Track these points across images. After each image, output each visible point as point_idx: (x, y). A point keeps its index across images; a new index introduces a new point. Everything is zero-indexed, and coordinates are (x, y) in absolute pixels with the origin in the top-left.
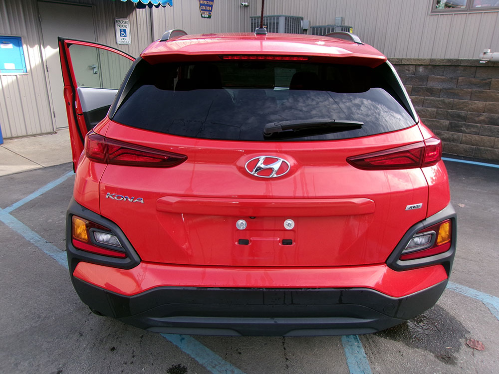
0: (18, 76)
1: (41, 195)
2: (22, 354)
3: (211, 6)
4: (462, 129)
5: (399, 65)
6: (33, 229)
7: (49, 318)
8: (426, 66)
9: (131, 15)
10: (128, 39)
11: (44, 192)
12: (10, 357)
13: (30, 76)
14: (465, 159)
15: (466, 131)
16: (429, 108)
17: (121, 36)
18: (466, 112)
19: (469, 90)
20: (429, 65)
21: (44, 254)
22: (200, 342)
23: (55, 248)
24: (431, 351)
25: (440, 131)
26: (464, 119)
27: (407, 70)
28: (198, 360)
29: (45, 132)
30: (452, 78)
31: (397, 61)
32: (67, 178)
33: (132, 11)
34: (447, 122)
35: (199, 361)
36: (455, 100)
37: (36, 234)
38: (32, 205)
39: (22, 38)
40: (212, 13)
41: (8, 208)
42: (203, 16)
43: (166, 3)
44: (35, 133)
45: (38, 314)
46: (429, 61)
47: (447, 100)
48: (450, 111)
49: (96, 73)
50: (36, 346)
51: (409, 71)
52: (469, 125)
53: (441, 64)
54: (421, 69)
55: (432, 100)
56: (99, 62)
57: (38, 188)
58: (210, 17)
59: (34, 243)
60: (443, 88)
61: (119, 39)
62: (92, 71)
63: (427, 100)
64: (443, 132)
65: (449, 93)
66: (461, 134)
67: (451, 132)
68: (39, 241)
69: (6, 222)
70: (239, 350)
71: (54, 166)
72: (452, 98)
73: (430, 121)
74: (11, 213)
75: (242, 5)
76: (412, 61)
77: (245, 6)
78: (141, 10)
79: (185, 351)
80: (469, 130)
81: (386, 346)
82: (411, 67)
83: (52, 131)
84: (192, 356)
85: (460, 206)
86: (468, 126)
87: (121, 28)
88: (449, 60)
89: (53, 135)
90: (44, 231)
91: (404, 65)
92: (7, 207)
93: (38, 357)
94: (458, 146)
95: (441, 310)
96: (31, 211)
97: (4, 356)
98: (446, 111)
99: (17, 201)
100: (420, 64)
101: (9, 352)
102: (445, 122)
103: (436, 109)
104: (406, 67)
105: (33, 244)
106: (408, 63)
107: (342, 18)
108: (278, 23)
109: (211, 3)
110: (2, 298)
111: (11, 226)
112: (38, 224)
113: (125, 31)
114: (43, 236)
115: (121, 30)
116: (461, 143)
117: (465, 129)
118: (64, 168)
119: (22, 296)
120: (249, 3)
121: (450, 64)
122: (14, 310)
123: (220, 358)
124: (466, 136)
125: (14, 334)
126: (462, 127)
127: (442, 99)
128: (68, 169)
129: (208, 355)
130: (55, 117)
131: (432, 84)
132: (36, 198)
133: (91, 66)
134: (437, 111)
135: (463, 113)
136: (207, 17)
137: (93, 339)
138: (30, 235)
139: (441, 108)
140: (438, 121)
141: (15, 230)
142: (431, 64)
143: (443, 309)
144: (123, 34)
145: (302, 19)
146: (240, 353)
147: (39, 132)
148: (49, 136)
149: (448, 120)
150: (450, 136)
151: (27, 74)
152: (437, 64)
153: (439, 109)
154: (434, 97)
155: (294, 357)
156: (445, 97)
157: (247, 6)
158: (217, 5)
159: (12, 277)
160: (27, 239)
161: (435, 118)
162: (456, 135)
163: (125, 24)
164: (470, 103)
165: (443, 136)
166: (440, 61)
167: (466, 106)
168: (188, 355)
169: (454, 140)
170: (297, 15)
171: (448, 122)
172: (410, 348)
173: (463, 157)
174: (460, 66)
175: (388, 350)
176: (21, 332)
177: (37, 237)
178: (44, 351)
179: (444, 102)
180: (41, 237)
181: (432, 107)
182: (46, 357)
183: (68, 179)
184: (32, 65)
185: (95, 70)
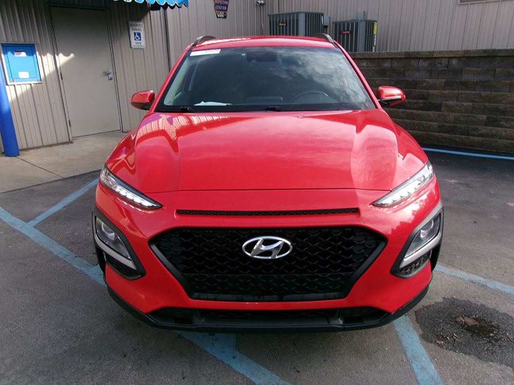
0: (33, 85)
1: (64, 207)
2: (64, 377)
3: (227, 6)
4: (502, 123)
5: (431, 58)
6: (60, 243)
7: (88, 338)
8: (459, 58)
9: (145, 18)
10: (143, 42)
11: (67, 204)
12: (51, 382)
13: (44, 85)
14: (506, 155)
15: (506, 125)
16: (464, 102)
17: (135, 39)
18: (505, 105)
19: (508, 82)
20: (464, 57)
21: (74, 269)
22: (254, 360)
23: (85, 262)
24: (507, 365)
25: (477, 127)
26: (504, 112)
27: (438, 63)
28: (253, 380)
29: (62, 142)
30: (488, 70)
31: (428, 54)
32: (88, 189)
33: (146, 14)
34: (484, 117)
35: (255, 381)
36: (493, 93)
37: (64, 248)
38: (56, 217)
39: (36, 45)
40: (228, 13)
41: (32, 221)
42: (218, 16)
43: (182, 3)
44: (51, 143)
45: (76, 334)
46: (463, 52)
47: (484, 94)
48: (487, 104)
49: (111, 79)
50: (78, 368)
51: (441, 64)
52: (509, 119)
53: (477, 55)
54: (454, 62)
55: (467, 94)
56: (114, 66)
57: (60, 200)
58: (225, 17)
59: (62, 257)
60: (480, 81)
61: (134, 43)
62: (107, 77)
63: (462, 94)
64: (480, 127)
65: (485, 85)
66: (501, 128)
67: (489, 127)
68: (68, 255)
69: (32, 236)
70: (297, 368)
71: (74, 176)
72: (489, 91)
73: (465, 116)
74: (35, 227)
75: (258, 3)
76: (445, 53)
77: (261, 4)
78: (155, 12)
79: (239, 371)
80: (509, 124)
81: (457, 361)
82: (443, 60)
83: (68, 140)
84: (248, 376)
85: (510, 205)
86: (507, 120)
87: (136, 32)
88: (485, 51)
89: (70, 145)
90: (73, 244)
91: (436, 58)
92: (30, 220)
93: (81, 381)
94: (497, 142)
95: (510, 318)
96: (56, 224)
97: (45, 380)
98: (483, 105)
99: (39, 214)
100: (453, 56)
101: (50, 375)
102: (483, 117)
103: (471, 104)
104: (438, 61)
105: (62, 259)
106: (440, 56)
107: (364, 12)
108: (297, 20)
109: (226, 3)
110: (36, 317)
111: (37, 240)
112: (65, 237)
113: (139, 34)
114: (71, 250)
115: (135, 34)
116: (500, 139)
117: (504, 123)
118: (84, 178)
119: (57, 315)
120: (265, 1)
121: (486, 55)
122: (50, 330)
123: (278, 377)
124: (505, 131)
125: (52, 356)
126: (501, 121)
127: (479, 92)
128: (88, 179)
129: (264, 374)
130: (70, 126)
131: (466, 77)
132: (59, 210)
133: (106, 72)
134: (473, 105)
135: (502, 106)
136: (222, 18)
137: (138, 360)
138: (58, 249)
139: (477, 102)
140: (475, 116)
141: (41, 244)
142: (465, 56)
143: (512, 317)
144: (137, 38)
145: (323, 15)
146: (298, 372)
147: (55, 142)
148: (66, 146)
149: (485, 114)
150: (489, 131)
151: (41, 82)
152: (472, 55)
153: (475, 104)
154: (469, 90)
155: (358, 375)
156: (481, 90)
157: (263, 4)
158: (232, 5)
159: (44, 295)
160: (55, 253)
161: (472, 113)
162: (495, 130)
163: (139, 28)
164: (509, 95)
165: (481, 132)
166: (475, 52)
167: (505, 99)
168: (243, 375)
169: (492, 136)
170: (317, 11)
171: (486, 116)
172: (484, 362)
173: (503, 153)
174: (497, 56)
175: (460, 364)
176: (60, 354)
177: (65, 252)
178: (87, 374)
179: (480, 96)
180: (69, 251)
181: (468, 102)
182: (90, 380)
183: (90, 189)
184: (47, 73)
185: (110, 76)
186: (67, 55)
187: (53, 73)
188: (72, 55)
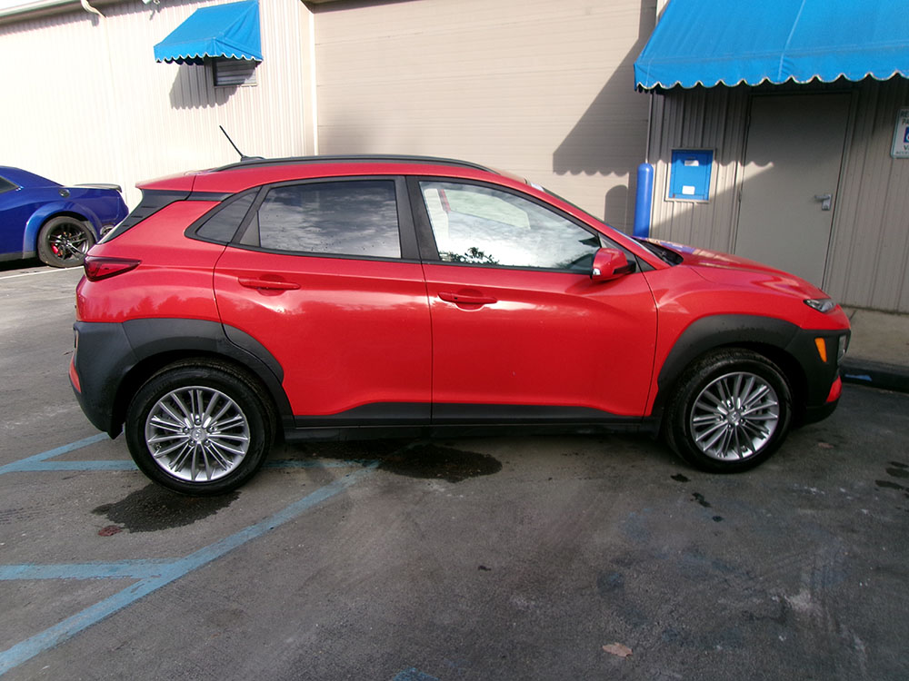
0: (695, 204)
13: (711, 206)
17: (905, 141)
39: (714, 152)
49: (826, 209)
56: (839, 189)
61: (900, 147)
62: (819, 205)
115: (907, 129)
133: (819, 197)
151: (707, 202)
184: (719, 189)
185: (827, 204)
186: (760, 164)
187: (729, 191)
188: (770, 165)
